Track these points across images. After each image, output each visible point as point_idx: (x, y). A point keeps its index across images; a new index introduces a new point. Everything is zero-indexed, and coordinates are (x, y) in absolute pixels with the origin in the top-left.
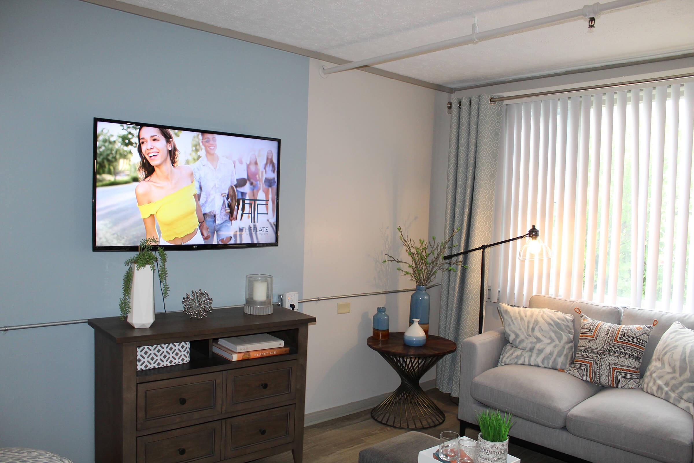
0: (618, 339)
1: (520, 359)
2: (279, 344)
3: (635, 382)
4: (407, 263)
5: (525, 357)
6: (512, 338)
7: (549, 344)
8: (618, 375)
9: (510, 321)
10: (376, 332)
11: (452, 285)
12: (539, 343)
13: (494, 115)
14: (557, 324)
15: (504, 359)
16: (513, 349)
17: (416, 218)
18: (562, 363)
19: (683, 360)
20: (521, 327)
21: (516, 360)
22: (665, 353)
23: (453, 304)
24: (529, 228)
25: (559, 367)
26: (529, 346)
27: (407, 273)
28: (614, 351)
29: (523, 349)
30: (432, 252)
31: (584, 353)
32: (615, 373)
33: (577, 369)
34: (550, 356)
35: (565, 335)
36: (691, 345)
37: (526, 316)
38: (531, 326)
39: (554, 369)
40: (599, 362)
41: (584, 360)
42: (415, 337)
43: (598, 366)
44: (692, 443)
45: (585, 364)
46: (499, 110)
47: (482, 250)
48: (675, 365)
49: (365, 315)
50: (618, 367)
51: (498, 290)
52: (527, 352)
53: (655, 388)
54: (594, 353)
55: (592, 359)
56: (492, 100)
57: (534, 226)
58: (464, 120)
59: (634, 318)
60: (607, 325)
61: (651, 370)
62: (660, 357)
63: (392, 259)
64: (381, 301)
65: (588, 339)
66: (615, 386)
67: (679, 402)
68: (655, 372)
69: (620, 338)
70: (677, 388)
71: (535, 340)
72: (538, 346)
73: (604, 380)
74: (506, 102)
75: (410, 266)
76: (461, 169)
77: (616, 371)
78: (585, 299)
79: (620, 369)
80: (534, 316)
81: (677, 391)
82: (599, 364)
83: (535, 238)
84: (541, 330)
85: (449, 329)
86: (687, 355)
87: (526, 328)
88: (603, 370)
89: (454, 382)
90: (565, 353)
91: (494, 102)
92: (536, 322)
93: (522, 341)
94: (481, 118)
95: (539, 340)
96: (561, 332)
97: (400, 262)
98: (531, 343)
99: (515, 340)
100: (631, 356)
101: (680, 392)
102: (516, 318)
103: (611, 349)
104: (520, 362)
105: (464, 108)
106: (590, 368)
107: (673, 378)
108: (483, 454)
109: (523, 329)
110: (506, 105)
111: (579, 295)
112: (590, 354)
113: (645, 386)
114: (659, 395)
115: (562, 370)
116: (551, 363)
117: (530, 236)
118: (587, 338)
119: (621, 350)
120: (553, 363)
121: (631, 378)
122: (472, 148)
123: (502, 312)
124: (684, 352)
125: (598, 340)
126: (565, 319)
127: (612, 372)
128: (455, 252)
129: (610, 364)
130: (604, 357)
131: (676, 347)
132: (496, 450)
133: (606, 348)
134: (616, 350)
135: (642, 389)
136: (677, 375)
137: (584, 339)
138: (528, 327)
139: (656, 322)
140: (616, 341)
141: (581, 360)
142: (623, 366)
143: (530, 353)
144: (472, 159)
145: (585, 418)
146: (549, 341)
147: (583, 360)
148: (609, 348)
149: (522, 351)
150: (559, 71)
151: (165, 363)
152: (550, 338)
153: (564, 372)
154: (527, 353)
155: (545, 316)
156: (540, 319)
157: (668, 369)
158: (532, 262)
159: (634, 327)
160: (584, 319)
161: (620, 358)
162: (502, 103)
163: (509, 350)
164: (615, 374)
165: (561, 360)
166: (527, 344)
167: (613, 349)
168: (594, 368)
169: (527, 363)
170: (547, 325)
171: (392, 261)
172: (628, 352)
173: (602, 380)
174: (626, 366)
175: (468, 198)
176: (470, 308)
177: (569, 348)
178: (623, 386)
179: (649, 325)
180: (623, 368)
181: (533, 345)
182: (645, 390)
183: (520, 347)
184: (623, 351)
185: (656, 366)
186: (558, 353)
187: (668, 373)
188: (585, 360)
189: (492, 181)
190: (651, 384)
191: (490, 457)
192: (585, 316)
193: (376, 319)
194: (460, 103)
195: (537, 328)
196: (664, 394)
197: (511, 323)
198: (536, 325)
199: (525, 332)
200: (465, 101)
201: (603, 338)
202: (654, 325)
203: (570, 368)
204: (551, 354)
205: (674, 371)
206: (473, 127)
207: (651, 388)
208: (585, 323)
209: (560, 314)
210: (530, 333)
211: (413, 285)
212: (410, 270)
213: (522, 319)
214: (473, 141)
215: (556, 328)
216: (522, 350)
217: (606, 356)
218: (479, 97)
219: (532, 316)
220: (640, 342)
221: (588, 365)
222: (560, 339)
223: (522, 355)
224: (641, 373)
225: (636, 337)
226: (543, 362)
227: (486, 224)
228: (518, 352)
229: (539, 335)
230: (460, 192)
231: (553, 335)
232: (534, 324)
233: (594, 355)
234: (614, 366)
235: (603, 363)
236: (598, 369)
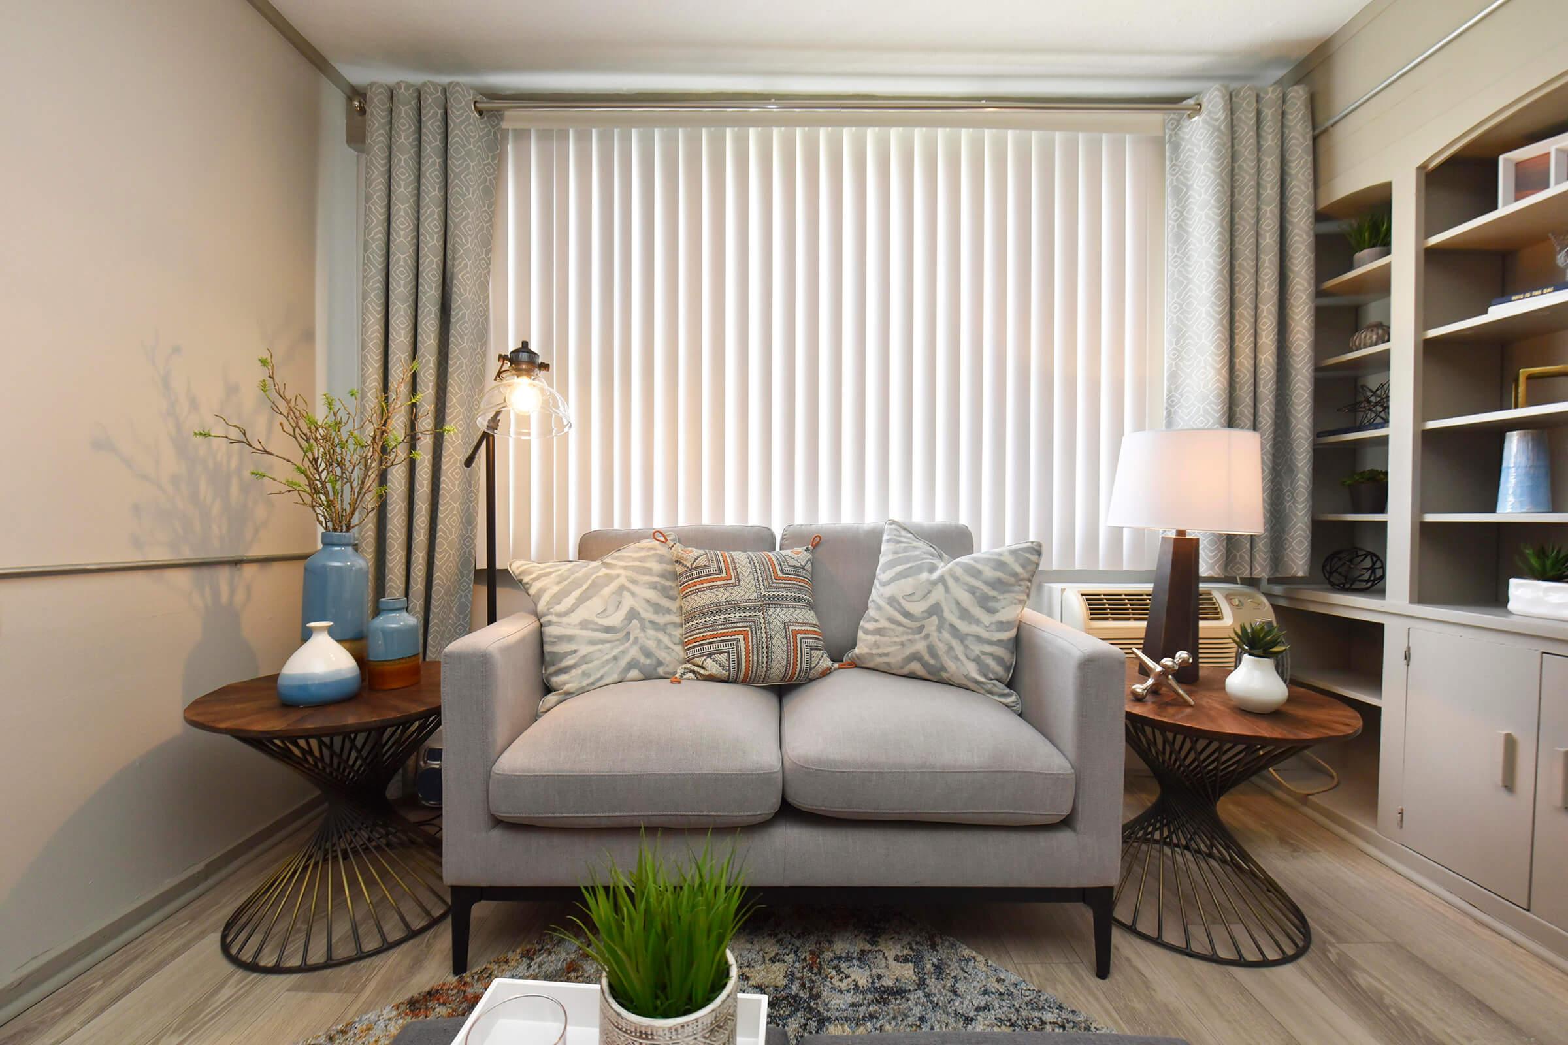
8: (806, 645)
28: (783, 598)
31: (722, 616)
32: (798, 642)
40: (763, 626)
41: (727, 631)
43: (764, 635)
45: (733, 637)
54: (744, 609)
55: (745, 624)
60: (744, 557)
65: (719, 586)
69: (781, 573)
73: (779, 663)
77: (799, 636)
82: (762, 632)
88: (774, 641)
100: (809, 604)
103: (775, 594)
106: (746, 642)
112: (737, 614)
118: (715, 583)
119: (793, 594)
127: (792, 640)
129: (786, 625)
130: (770, 613)
133: (766, 594)
134: (784, 594)
137: (711, 588)
140: (778, 578)
141: (719, 632)
147: (723, 631)
148: (771, 594)
160: (686, 551)
164: (799, 645)
167: (781, 594)
168: (755, 642)
173: (774, 664)
178: (812, 667)
179: (809, 547)
184: (797, 595)
188: (730, 630)
202: (816, 545)
217: (772, 610)
220: (808, 575)
221: (741, 637)
233: (748, 614)
234: (794, 628)
235: (771, 626)
236: (765, 640)
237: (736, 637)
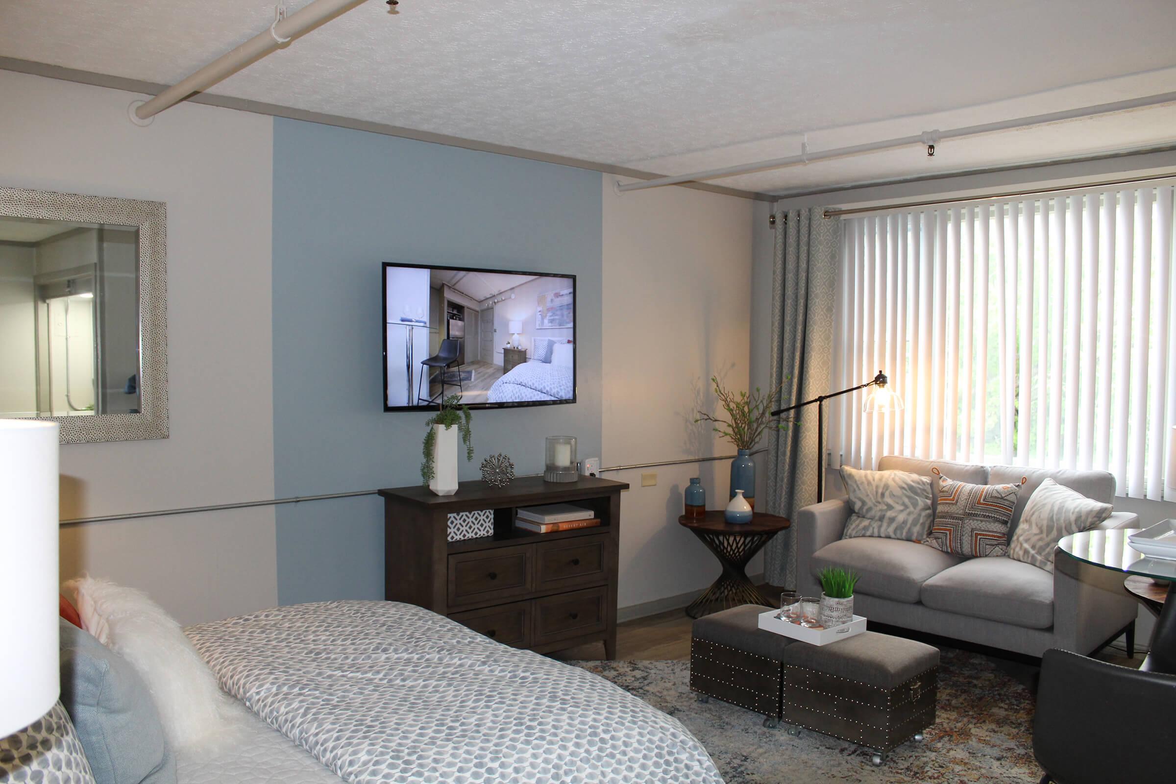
0: (982, 501)
1: (868, 530)
2: (589, 515)
3: (1002, 549)
4: (725, 422)
5: (873, 528)
6: (857, 506)
7: (902, 511)
8: (981, 542)
9: (855, 486)
10: (689, 508)
11: (781, 449)
12: (890, 510)
13: (830, 233)
14: (911, 488)
15: (850, 531)
16: (860, 519)
17: (733, 365)
18: (918, 533)
19: (1051, 519)
20: (869, 492)
21: (863, 532)
22: (1033, 514)
23: (784, 473)
24: (876, 373)
25: (914, 538)
26: (878, 514)
27: (726, 434)
28: (976, 515)
29: (872, 519)
30: (757, 407)
31: (943, 520)
32: (978, 539)
33: (936, 538)
34: (903, 525)
35: (922, 501)
36: (1060, 501)
37: (874, 480)
38: (880, 491)
39: (909, 540)
40: (960, 528)
41: (943, 528)
42: (738, 513)
43: (959, 533)
44: (1053, 602)
45: (944, 532)
46: (836, 226)
47: (818, 402)
48: (1042, 526)
49: (674, 489)
50: (981, 533)
51: (841, 453)
52: (876, 521)
53: (1021, 553)
54: (953, 518)
56: (827, 214)
57: (881, 372)
58: (792, 240)
59: (1001, 477)
60: (969, 487)
61: (1018, 534)
62: (1028, 518)
63: (706, 417)
64: (693, 470)
65: (947, 503)
66: (978, 554)
67: (1045, 564)
68: (1022, 535)
69: (984, 500)
70: (1044, 550)
71: (885, 507)
72: (889, 514)
73: (967, 549)
74: (843, 217)
75: (729, 426)
76: (789, 302)
77: (979, 537)
78: (947, 458)
79: (983, 535)
80: (884, 480)
81: (1043, 554)
82: (959, 531)
83: (883, 386)
84: (892, 495)
85: (780, 505)
86: (1055, 512)
87: (875, 493)
88: (964, 537)
89: (788, 571)
90: (921, 521)
91: (828, 217)
92: (886, 487)
93: (870, 509)
94: (813, 236)
95: (890, 507)
96: (917, 497)
97: (716, 420)
98: (881, 510)
99: (861, 508)
100: (996, 520)
101: (1046, 554)
102: (862, 483)
103: (973, 512)
104: (868, 533)
105: (792, 224)
106: (950, 535)
107: (1040, 540)
108: (827, 612)
109: (871, 496)
110: (845, 220)
111: (940, 453)
113: (1012, 552)
114: (1025, 560)
115: (918, 541)
116: (904, 534)
117: (876, 384)
119: (984, 514)
120: (907, 533)
121: (996, 545)
122: (803, 275)
123: (846, 476)
124: (1052, 510)
125: (958, 503)
126: (921, 482)
127: (974, 538)
128: (784, 407)
129: (972, 530)
130: (966, 522)
131: (1044, 505)
132: (841, 607)
133: (968, 512)
134: (979, 513)
135: (1009, 557)
136: (1044, 535)
137: (943, 504)
138: (877, 492)
139: (1024, 480)
140: (979, 503)
142: (987, 531)
143: (879, 523)
144: (803, 289)
145: (941, 587)
146: (902, 508)
147: (941, 527)
148: (970, 512)
149: (870, 522)
150: (908, 177)
151: (470, 535)
152: (904, 504)
153: (920, 543)
154: (876, 523)
155: (897, 479)
156: (891, 483)
157: (1035, 530)
158: (881, 416)
159: (999, 487)
160: (943, 481)
161: (984, 523)
162: (839, 218)
163: (855, 521)
164: (978, 542)
165: (916, 530)
166: (876, 512)
167: (976, 512)
168: (954, 536)
169: (876, 534)
170: (899, 489)
171: (706, 419)
172: (993, 515)
173: (964, 550)
174: (990, 532)
175: (799, 338)
176: (806, 476)
177: (926, 516)
178: (987, 553)
179: (1017, 484)
180: (987, 533)
181: (883, 513)
182: (1011, 557)
183: (868, 516)
184: (987, 514)
185: (1023, 529)
186: (913, 521)
187: (1036, 534)
189: (829, 315)
190: (1017, 549)
191: (835, 614)
192: (945, 477)
193: (689, 492)
194: (786, 217)
195: (887, 493)
196: (1030, 558)
197: (857, 489)
198: (887, 490)
199: (872, 499)
200: (792, 215)
201: (965, 501)
202: (1023, 483)
203: (928, 539)
204: (905, 522)
205: (1041, 532)
206: (804, 248)
207: (1017, 553)
208: (945, 485)
209: (915, 477)
210: (880, 500)
211: (733, 450)
212: (730, 431)
213: (869, 483)
214: (803, 265)
215: (909, 491)
216: (870, 520)
217: (968, 521)
218: (810, 210)
219: (881, 480)
220: (1006, 503)
221: (948, 533)
222: (915, 505)
223: (870, 525)
224: (1008, 538)
225: (1002, 498)
226: (895, 532)
227: (823, 370)
228: (866, 523)
229: (890, 501)
230: (788, 331)
231: (906, 500)
232: (883, 488)
233: (954, 521)
234: (977, 532)
235: (964, 529)
236: (959, 536)
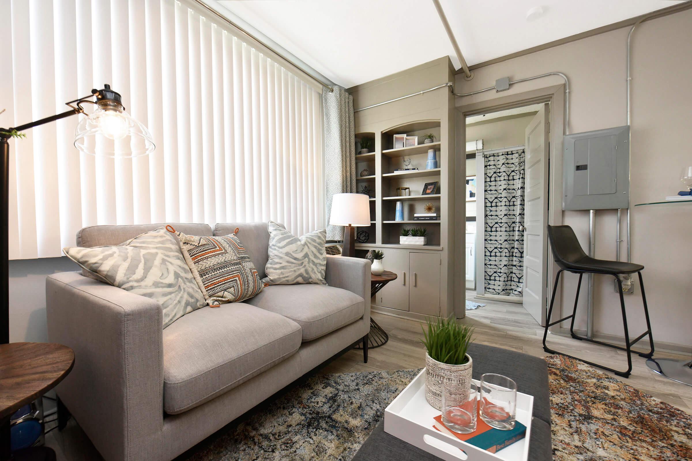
0: (238, 247)
31: (226, 269)
33: (227, 289)
40: (244, 271)
41: (230, 276)
43: (245, 276)
45: (234, 279)
55: (237, 272)
65: (218, 254)
103: (242, 256)
106: (239, 280)
112: (232, 267)
118: (215, 253)
130: (244, 265)
133: (239, 256)
141: (227, 277)
147: (228, 277)
168: (243, 280)
188: (232, 276)
201: (230, 248)
221: (237, 278)
233: (236, 267)
235: (247, 271)
236: (246, 278)
237: (235, 278)
